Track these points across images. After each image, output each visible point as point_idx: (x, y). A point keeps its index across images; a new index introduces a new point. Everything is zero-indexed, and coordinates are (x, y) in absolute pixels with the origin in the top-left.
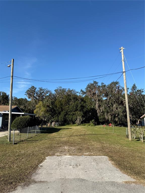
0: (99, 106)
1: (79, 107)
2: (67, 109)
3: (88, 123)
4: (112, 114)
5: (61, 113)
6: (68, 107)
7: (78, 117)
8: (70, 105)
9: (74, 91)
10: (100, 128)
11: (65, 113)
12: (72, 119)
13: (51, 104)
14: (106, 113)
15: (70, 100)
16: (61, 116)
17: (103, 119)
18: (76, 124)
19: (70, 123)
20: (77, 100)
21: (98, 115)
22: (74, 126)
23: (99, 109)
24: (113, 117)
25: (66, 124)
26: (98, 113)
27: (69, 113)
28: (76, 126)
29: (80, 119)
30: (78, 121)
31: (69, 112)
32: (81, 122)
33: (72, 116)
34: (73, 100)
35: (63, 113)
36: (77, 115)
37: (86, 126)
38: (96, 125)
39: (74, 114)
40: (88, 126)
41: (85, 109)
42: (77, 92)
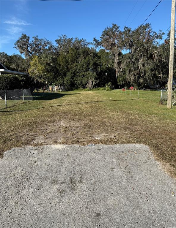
0: (119, 63)
1: (92, 66)
2: (75, 68)
3: (103, 87)
4: (135, 74)
5: (66, 74)
6: (77, 66)
7: (90, 80)
8: (79, 62)
9: (83, 41)
10: (120, 92)
11: (72, 75)
12: (81, 82)
13: (51, 61)
14: (128, 73)
15: (79, 56)
16: (67, 78)
17: (123, 82)
18: (87, 88)
19: (79, 88)
20: (88, 54)
21: (117, 75)
22: (84, 91)
23: (119, 67)
24: (137, 77)
25: (74, 89)
26: (117, 73)
27: (78, 74)
28: (87, 91)
29: (92, 82)
30: (90, 85)
31: (78, 72)
32: (93, 85)
33: (81, 78)
34: (82, 55)
35: (69, 74)
36: (88, 76)
37: (100, 91)
38: (113, 89)
39: (84, 76)
40: (102, 90)
41: (99, 68)
42: (89, 44)
